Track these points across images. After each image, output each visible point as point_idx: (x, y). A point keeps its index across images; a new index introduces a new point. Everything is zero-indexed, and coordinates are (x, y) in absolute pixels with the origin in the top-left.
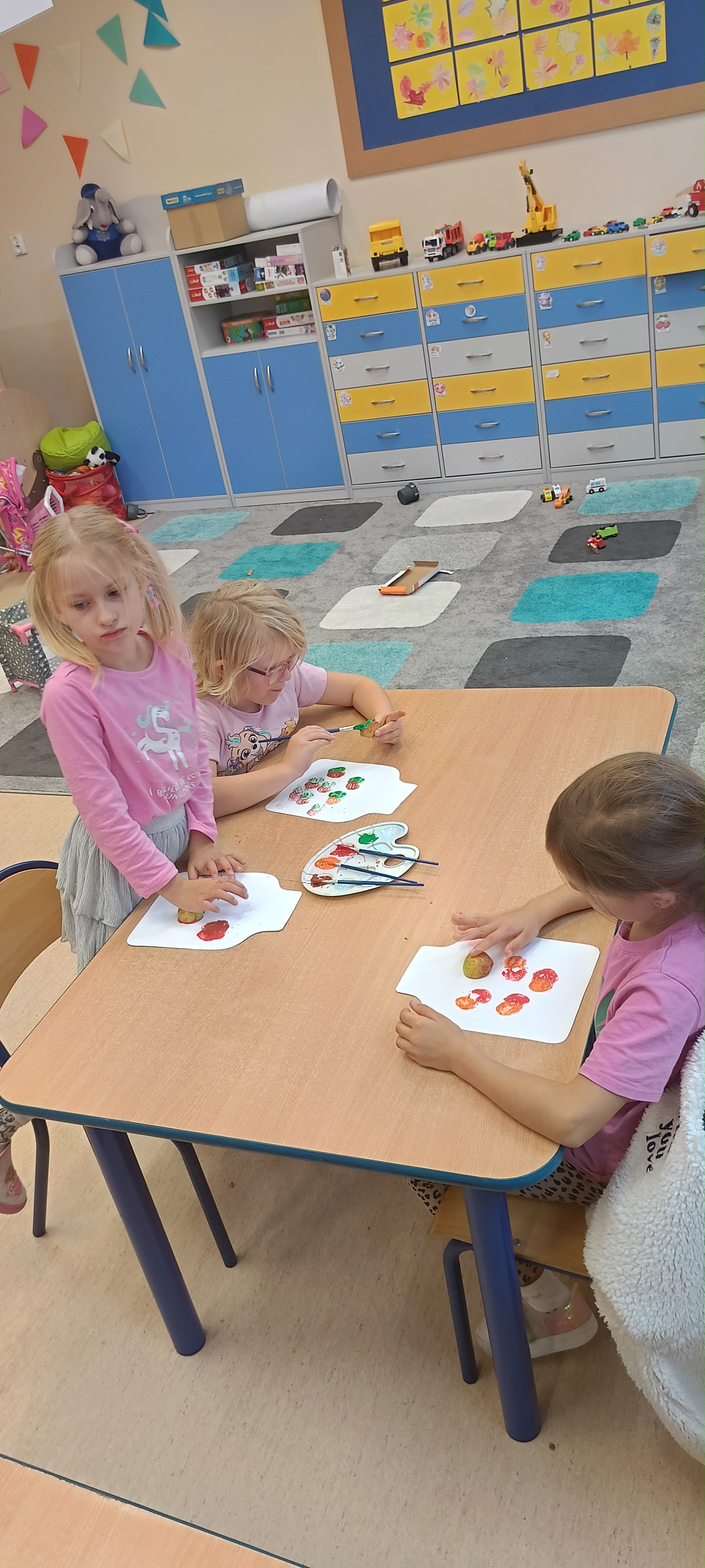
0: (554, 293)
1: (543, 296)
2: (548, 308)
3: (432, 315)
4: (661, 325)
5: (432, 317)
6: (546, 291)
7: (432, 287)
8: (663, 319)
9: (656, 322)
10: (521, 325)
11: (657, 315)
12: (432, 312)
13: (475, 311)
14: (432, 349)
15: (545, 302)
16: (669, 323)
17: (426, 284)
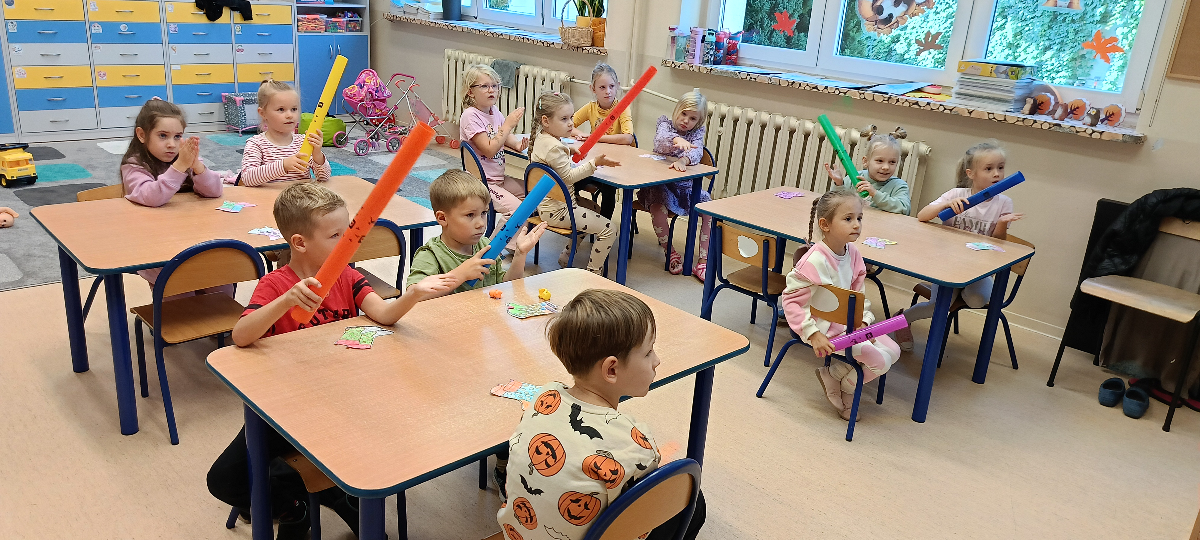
0: (180, 25)
1: (172, 26)
2: (175, 33)
3: (96, 26)
4: (238, 51)
5: (97, 28)
6: (174, 23)
7: (97, 10)
8: (240, 47)
9: (237, 49)
10: (157, 40)
11: (237, 45)
12: (97, 25)
13: (127, 28)
14: (95, 47)
15: (173, 29)
16: (243, 50)
17: (93, 7)
